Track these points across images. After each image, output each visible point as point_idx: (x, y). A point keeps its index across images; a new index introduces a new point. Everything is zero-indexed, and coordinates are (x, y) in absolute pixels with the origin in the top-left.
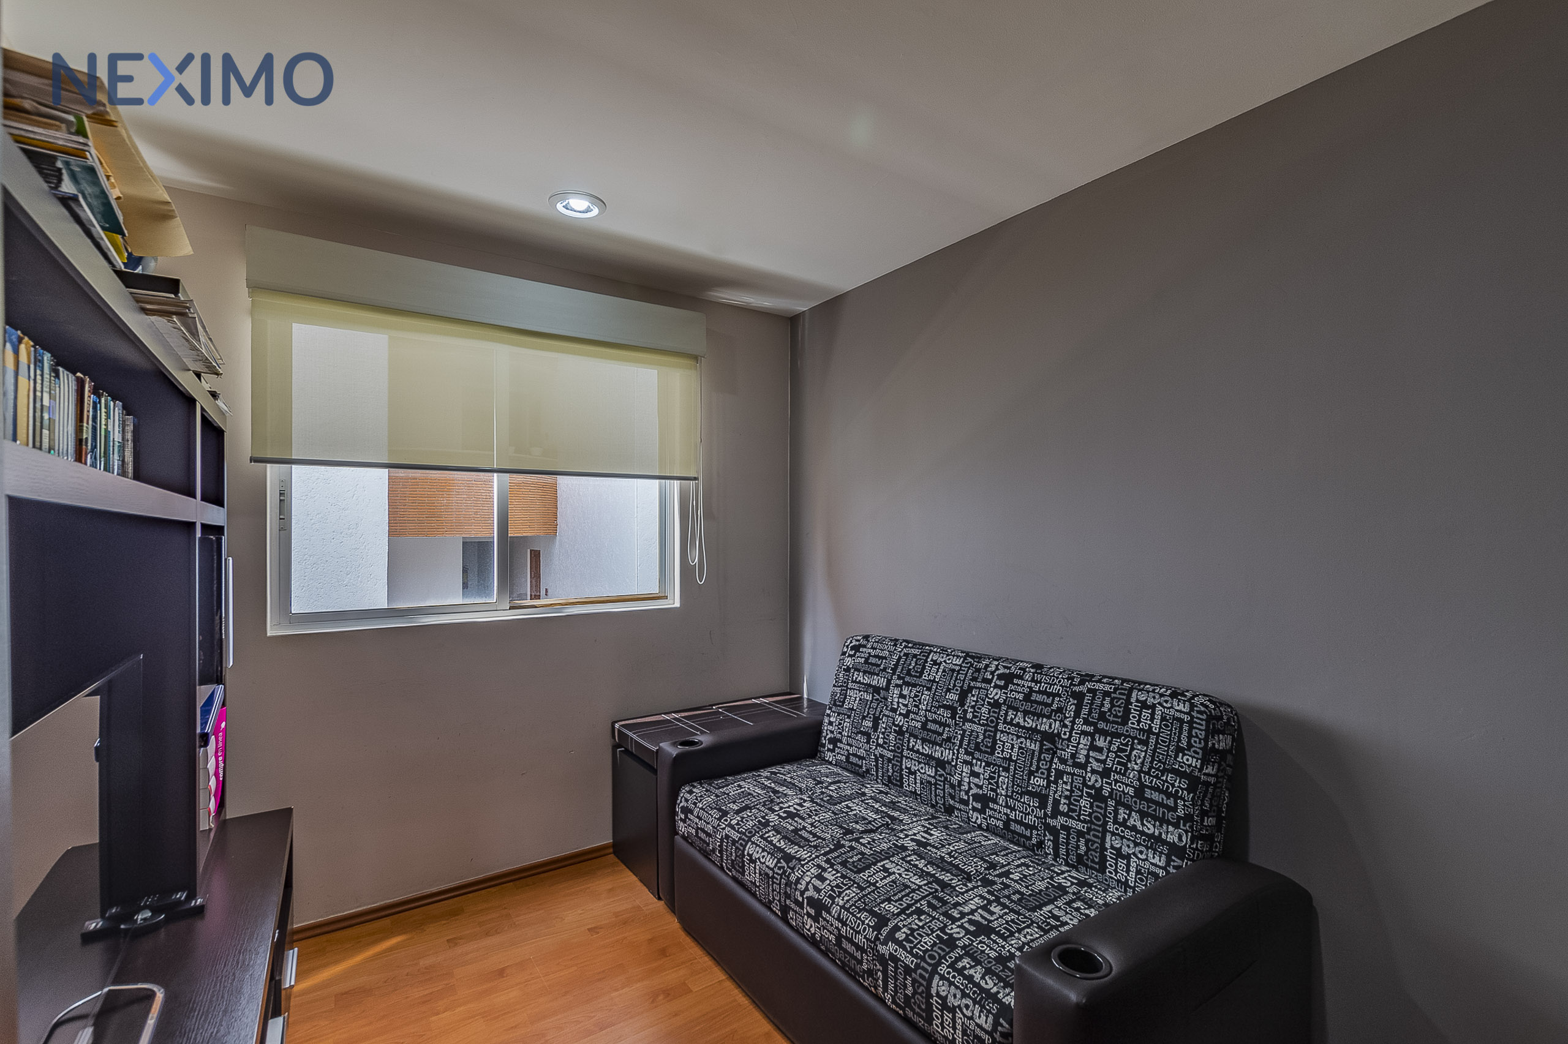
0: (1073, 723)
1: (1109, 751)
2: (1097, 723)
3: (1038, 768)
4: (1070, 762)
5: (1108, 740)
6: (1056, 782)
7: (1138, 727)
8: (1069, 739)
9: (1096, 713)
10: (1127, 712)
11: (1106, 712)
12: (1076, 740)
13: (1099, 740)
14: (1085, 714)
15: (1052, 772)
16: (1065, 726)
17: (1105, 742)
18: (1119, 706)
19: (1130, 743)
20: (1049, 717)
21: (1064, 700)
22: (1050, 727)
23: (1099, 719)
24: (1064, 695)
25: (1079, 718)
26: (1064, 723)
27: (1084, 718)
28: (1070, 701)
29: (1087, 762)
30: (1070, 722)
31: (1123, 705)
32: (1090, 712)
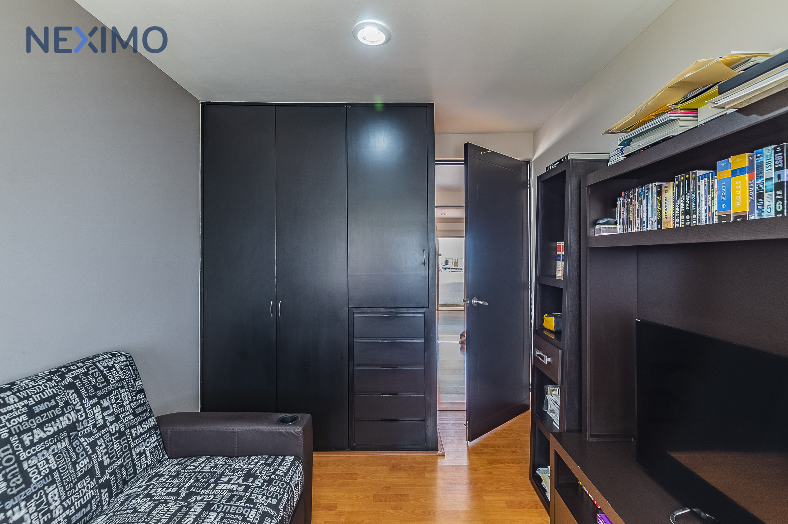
0: (82, 404)
1: (112, 404)
2: (96, 394)
3: (77, 454)
4: (95, 431)
5: (108, 399)
6: (94, 452)
7: (116, 381)
8: (87, 417)
9: (91, 389)
10: (105, 377)
11: (96, 384)
12: (91, 413)
13: (104, 403)
14: (86, 394)
15: (87, 448)
16: (79, 411)
17: (107, 401)
18: (99, 376)
19: (118, 392)
20: (63, 414)
21: (63, 395)
22: (69, 420)
23: (95, 391)
24: (60, 392)
25: (84, 399)
26: (76, 410)
27: (87, 397)
28: (68, 394)
29: (105, 421)
30: (80, 405)
31: (100, 375)
32: (87, 391)
